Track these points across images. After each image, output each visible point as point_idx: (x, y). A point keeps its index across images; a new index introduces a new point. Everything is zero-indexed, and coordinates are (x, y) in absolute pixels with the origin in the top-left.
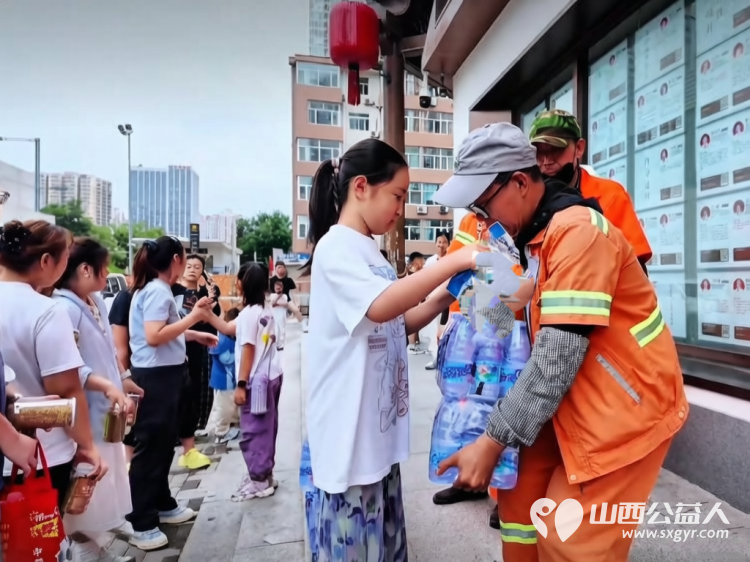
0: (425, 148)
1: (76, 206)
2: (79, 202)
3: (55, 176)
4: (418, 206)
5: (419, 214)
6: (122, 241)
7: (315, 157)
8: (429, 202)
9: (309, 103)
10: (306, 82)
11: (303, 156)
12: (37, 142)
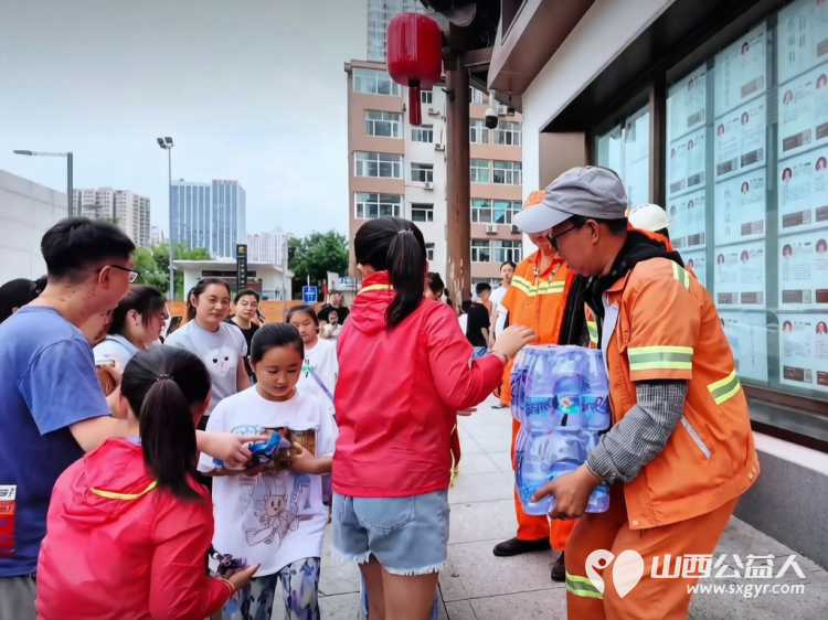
0: (495, 161)
2: (115, 220)
3: (89, 192)
4: (488, 224)
5: (488, 234)
6: (163, 262)
7: (373, 173)
8: (501, 220)
9: (367, 114)
10: (364, 90)
11: (360, 172)
12: (70, 157)
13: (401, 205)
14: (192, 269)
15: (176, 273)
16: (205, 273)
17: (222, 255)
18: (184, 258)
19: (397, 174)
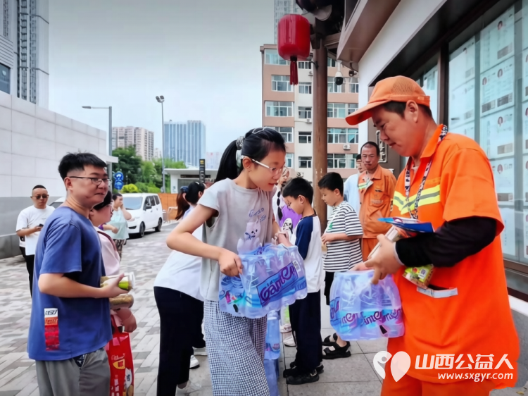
0: (349, 104)
1: (133, 148)
2: (135, 146)
3: (122, 129)
4: (345, 144)
5: (345, 150)
6: (159, 169)
7: (277, 113)
8: (352, 141)
9: (273, 78)
10: (271, 63)
11: (269, 113)
12: (110, 108)
13: (292, 133)
14: (175, 173)
15: (166, 176)
16: (183, 176)
17: (193, 165)
18: (171, 167)
19: (290, 114)
